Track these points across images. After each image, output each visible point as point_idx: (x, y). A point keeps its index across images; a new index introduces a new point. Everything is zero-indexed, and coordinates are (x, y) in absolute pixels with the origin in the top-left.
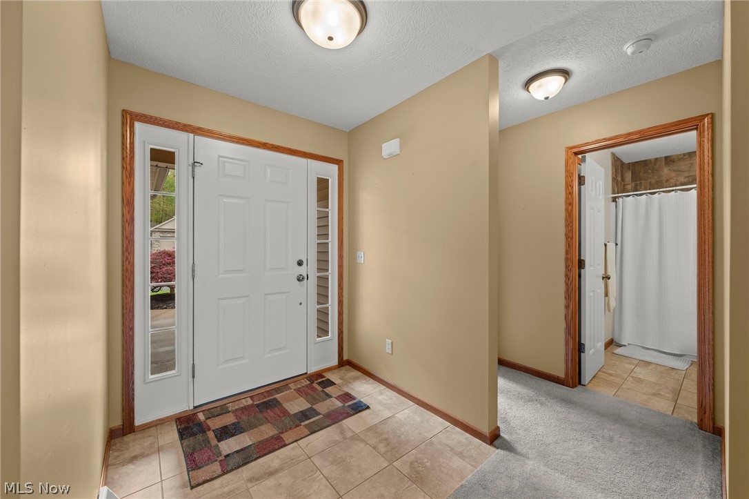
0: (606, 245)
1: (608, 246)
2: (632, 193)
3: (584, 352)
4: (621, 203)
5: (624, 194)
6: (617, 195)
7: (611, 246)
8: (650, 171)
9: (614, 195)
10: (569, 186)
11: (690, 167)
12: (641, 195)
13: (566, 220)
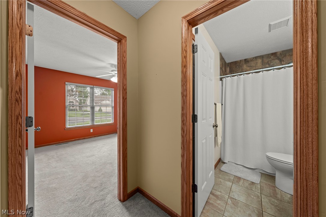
0: (215, 104)
1: (217, 105)
2: (230, 75)
3: (197, 192)
4: (224, 81)
5: (226, 76)
6: (222, 77)
7: (219, 105)
8: (238, 67)
9: (221, 77)
10: (184, 51)
11: (256, 64)
13: (182, 81)
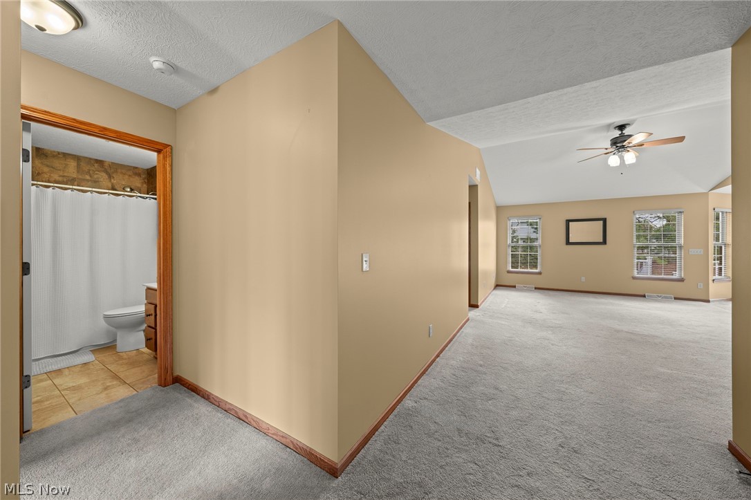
3: (28, 387)
12: (48, 187)
